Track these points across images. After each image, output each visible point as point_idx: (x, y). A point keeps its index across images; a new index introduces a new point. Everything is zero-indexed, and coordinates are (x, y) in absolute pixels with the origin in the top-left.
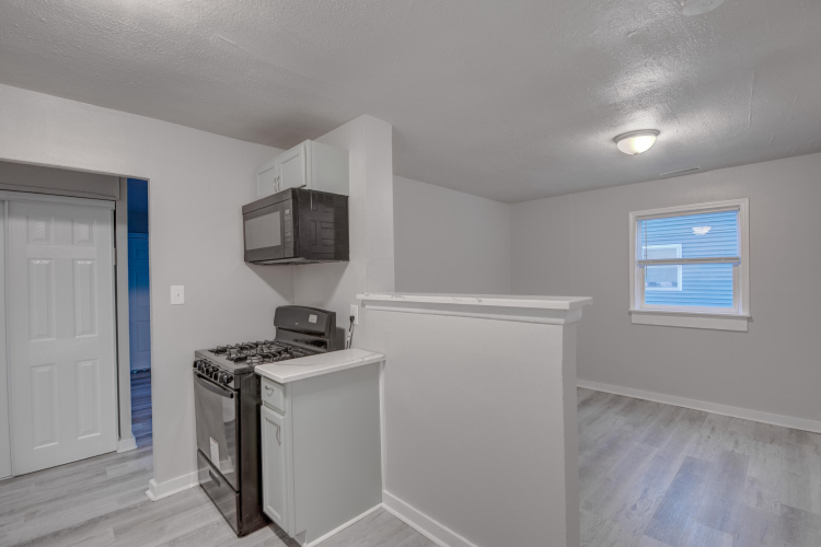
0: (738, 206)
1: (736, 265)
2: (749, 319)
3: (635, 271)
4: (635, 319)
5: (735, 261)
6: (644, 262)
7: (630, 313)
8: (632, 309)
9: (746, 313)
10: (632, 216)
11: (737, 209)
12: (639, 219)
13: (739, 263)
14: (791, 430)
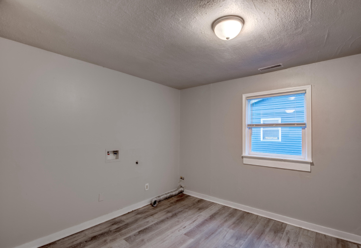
0: (305, 90)
1: (304, 128)
2: (312, 164)
3: (246, 131)
4: (246, 161)
5: (303, 126)
6: (250, 125)
7: (243, 157)
8: (244, 155)
9: (310, 160)
10: (244, 96)
11: (304, 92)
12: (249, 99)
13: (305, 127)
14: (338, 240)
